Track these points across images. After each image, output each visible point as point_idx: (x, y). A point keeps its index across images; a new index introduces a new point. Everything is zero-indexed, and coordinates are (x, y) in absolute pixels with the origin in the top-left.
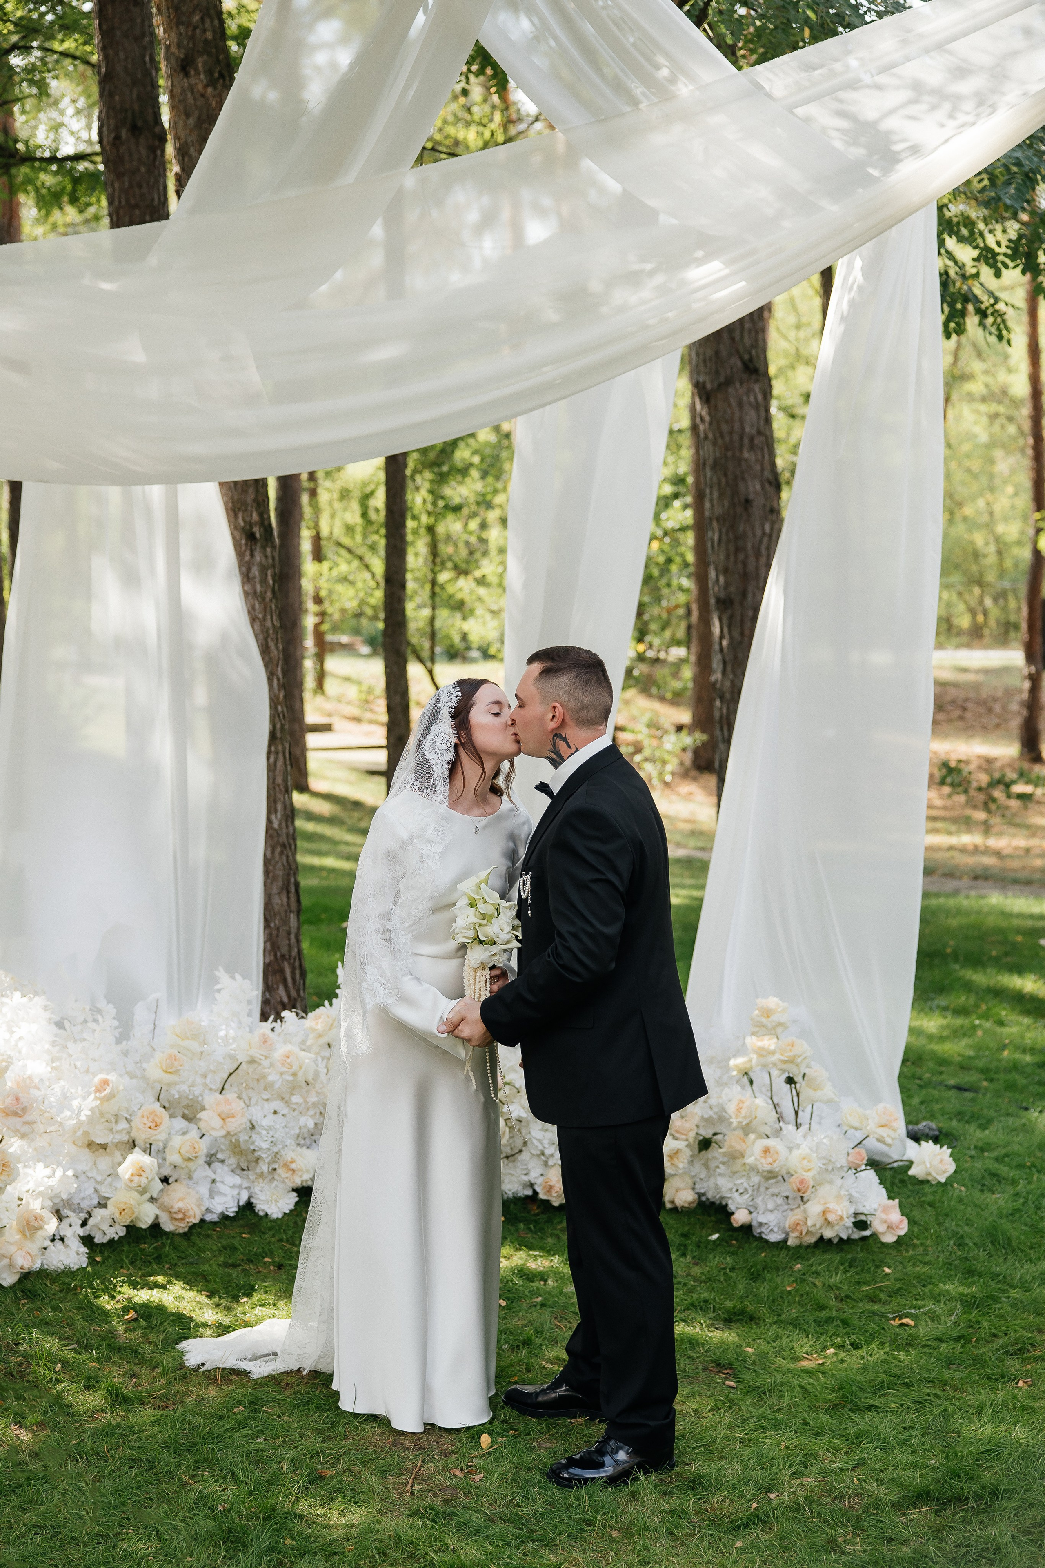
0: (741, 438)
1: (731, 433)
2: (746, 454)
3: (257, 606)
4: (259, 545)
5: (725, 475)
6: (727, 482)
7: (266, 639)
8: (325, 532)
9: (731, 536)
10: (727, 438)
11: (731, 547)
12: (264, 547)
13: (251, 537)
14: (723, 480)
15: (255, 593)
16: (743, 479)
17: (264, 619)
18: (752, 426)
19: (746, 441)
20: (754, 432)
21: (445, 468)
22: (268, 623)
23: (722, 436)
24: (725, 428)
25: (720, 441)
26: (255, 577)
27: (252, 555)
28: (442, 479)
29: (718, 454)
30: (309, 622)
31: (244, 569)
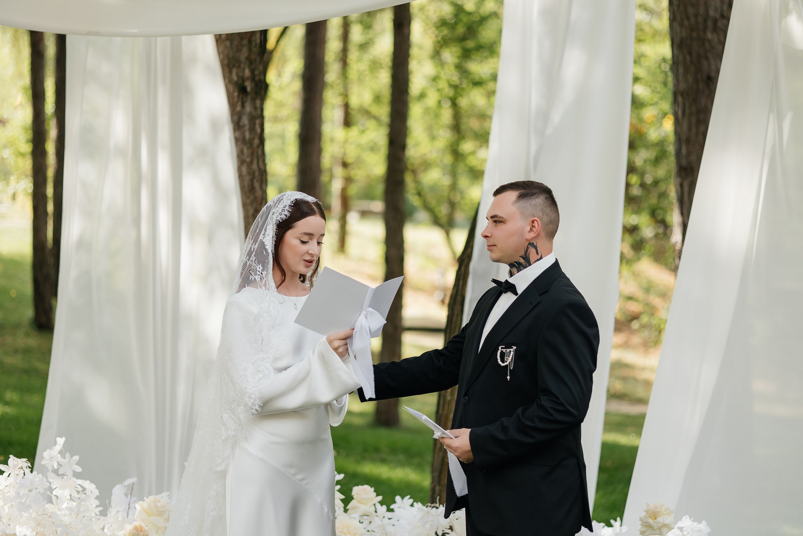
0: (705, 21)
1: (696, 16)
2: (709, 35)
3: (245, 150)
4: (249, 98)
5: (690, 53)
6: (692, 62)
7: (252, 181)
8: (354, 101)
9: (694, 109)
10: (693, 20)
11: (694, 120)
12: (254, 100)
13: (242, 90)
14: (688, 58)
15: (244, 139)
16: (707, 58)
17: (252, 162)
18: (716, 10)
19: (710, 23)
20: (717, 15)
21: (470, 44)
22: (255, 166)
23: (688, 18)
24: (691, 10)
25: (686, 23)
26: (244, 126)
27: (243, 106)
28: (466, 54)
29: (684, 34)
30: (336, 186)
31: (236, 118)
